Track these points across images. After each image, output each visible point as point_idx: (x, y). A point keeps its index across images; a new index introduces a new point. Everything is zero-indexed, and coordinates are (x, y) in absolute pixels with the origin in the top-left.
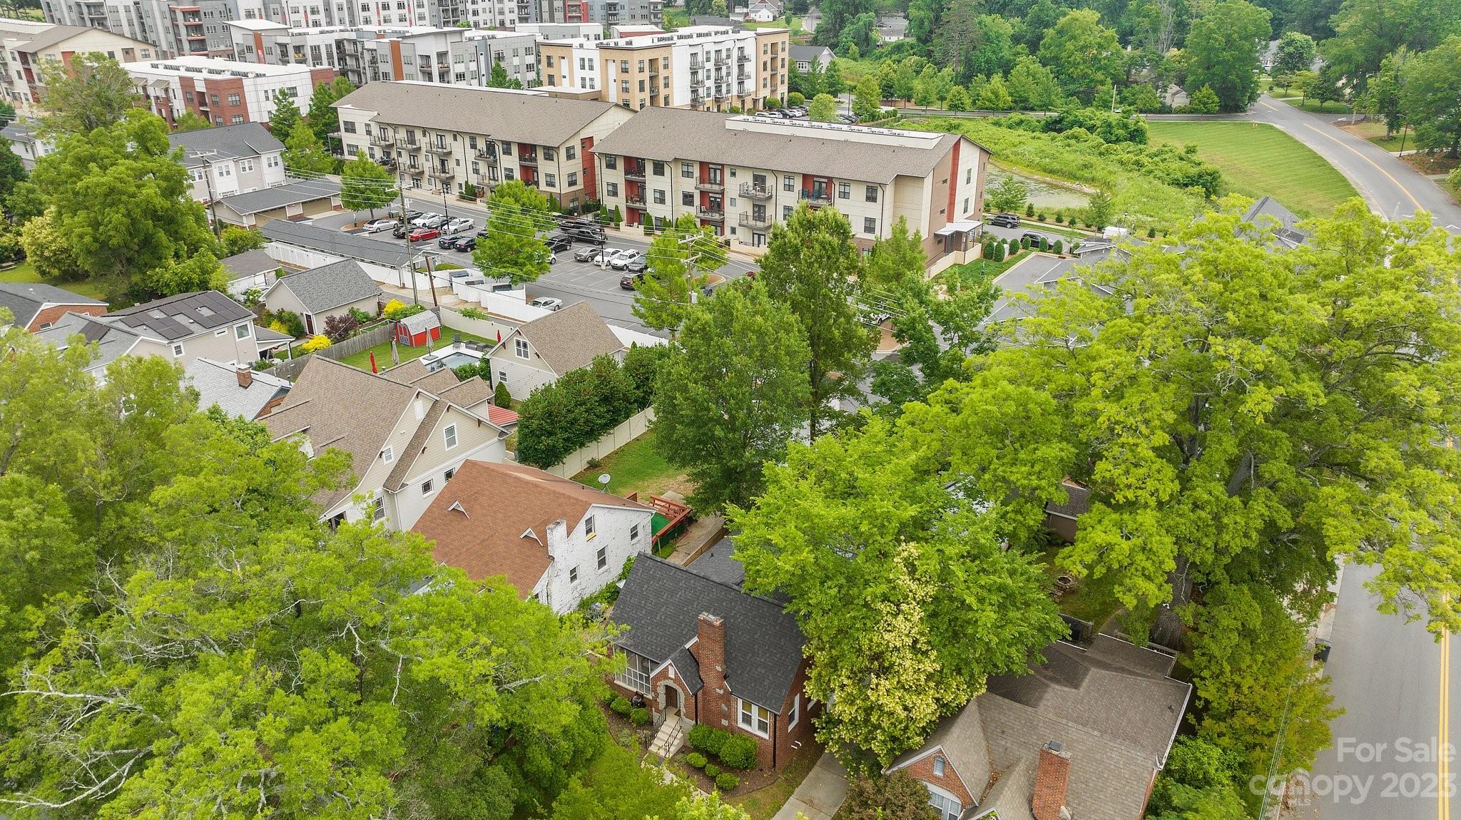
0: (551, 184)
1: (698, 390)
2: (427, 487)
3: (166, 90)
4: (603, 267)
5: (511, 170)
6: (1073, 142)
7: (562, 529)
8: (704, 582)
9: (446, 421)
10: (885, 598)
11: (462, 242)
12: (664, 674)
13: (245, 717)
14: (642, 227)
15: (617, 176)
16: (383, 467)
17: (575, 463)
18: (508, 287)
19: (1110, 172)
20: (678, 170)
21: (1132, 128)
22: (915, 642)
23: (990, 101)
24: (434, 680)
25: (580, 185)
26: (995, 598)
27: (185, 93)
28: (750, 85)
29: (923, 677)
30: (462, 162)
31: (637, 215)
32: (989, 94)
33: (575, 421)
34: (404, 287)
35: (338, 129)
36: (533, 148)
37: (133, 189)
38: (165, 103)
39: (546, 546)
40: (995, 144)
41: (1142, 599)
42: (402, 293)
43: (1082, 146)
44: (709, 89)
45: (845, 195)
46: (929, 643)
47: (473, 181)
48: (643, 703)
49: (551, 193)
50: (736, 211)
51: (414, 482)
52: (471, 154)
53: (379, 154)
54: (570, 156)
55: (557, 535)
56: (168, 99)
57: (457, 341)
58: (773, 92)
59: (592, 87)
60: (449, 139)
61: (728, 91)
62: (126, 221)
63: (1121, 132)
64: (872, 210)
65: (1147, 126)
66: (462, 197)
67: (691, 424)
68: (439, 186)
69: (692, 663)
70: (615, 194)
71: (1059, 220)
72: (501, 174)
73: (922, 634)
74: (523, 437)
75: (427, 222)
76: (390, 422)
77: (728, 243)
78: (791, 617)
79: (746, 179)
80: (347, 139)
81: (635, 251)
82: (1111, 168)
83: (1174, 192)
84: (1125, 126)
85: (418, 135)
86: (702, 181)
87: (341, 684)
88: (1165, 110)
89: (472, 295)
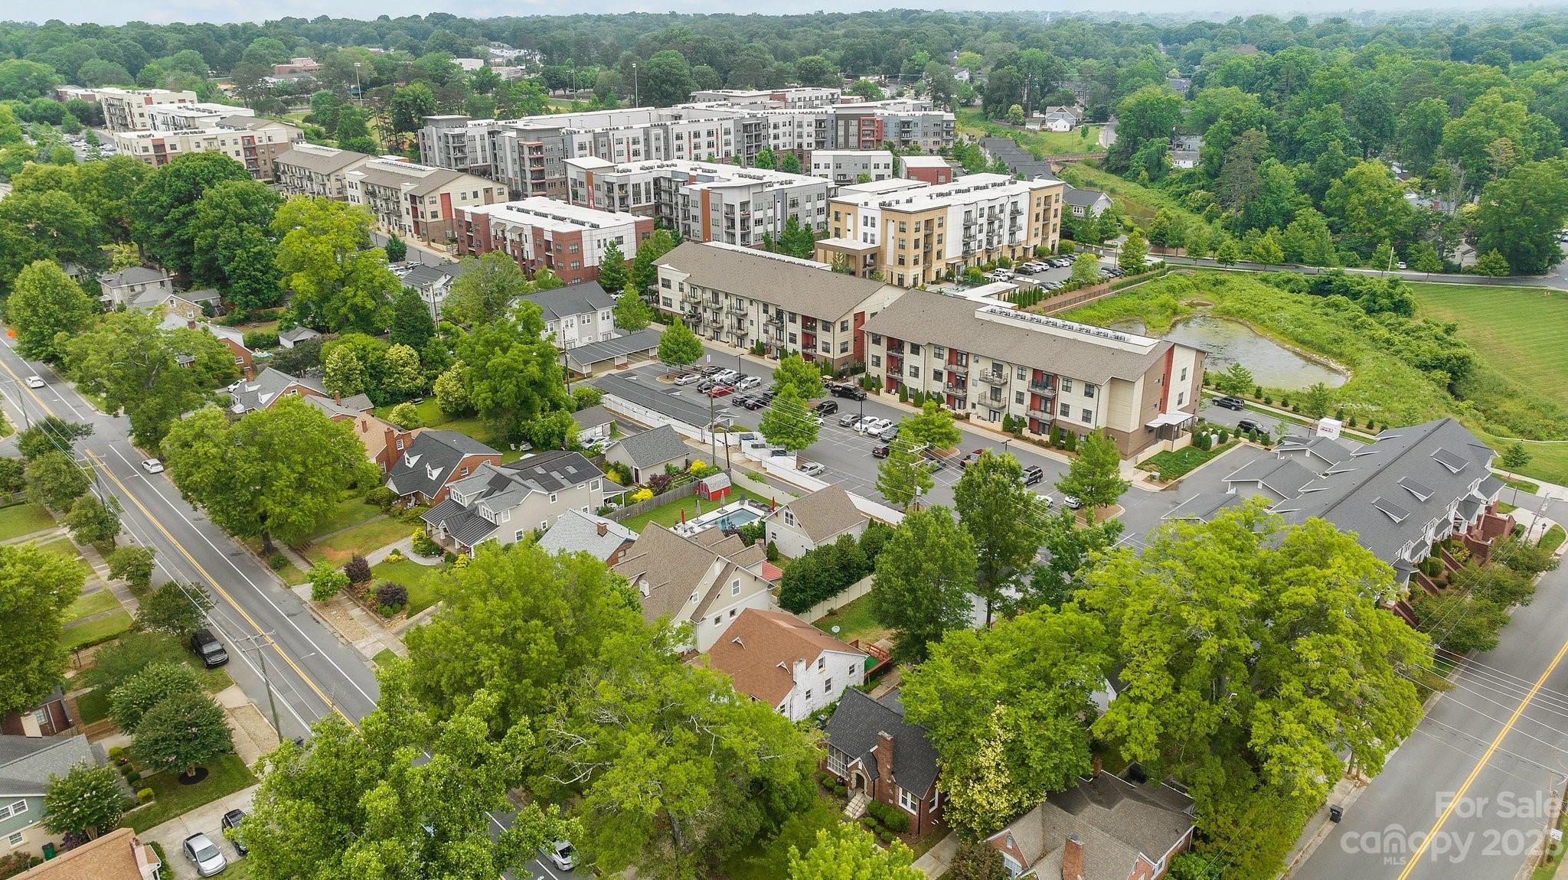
0: (827, 350)
1: (899, 582)
2: (717, 620)
3: (520, 235)
4: (861, 433)
5: (795, 335)
6: (1331, 311)
7: (803, 665)
8: (886, 711)
9: (735, 577)
10: (983, 736)
11: (750, 402)
12: (856, 766)
13: (651, 754)
14: (898, 395)
15: (881, 351)
16: (692, 606)
17: (819, 611)
18: (783, 453)
19: (1358, 349)
20: (932, 352)
21: (1397, 298)
22: (998, 765)
23: (1260, 256)
24: (731, 749)
25: (850, 352)
26: (1045, 744)
27: (535, 240)
28: (1021, 236)
29: (1000, 786)
30: (755, 323)
31: (894, 384)
32: (1260, 250)
33: (821, 582)
34: (704, 443)
35: (656, 282)
36: (814, 320)
37: (522, 367)
38: (518, 245)
39: (792, 674)
40: (1255, 306)
41: (1135, 757)
42: (703, 448)
43: (1341, 315)
44: (980, 241)
45: (1067, 389)
46: (1006, 766)
47: (763, 339)
48: (844, 784)
49: (826, 358)
50: (976, 391)
51: (710, 616)
52: (763, 318)
53: (688, 308)
54: (844, 329)
55: (799, 668)
56: (521, 243)
57: (742, 499)
58: (1044, 240)
59: (873, 242)
60: (746, 304)
61: (999, 242)
62: (515, 389)
63: (1385, 301)
64: (1090, 404)
65: (1413, 298)
66: (753, 352)
67: (893, 603)
68: (735, 340)
69: (873, 761)
70: (878, 365)
71: (1285, 404)
72: (786, 337)
73: (1003, 760)
74: (784, 592)
75: (724, 377)
76: (699, 576)
77: (967, 416)
78: (928, 740)
79: (987, 366)
80: (663, 292)
81: (888, 421)
82: (1361, 345)
83: (1414, 376)
84: (1391, 296)
85: (721, 297)
86: (950, 362)
87: (690, 745)
88: (1450, 269)
89: (756, 455)
